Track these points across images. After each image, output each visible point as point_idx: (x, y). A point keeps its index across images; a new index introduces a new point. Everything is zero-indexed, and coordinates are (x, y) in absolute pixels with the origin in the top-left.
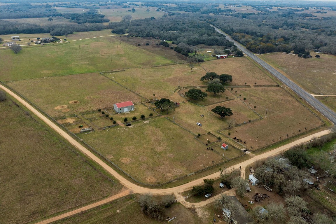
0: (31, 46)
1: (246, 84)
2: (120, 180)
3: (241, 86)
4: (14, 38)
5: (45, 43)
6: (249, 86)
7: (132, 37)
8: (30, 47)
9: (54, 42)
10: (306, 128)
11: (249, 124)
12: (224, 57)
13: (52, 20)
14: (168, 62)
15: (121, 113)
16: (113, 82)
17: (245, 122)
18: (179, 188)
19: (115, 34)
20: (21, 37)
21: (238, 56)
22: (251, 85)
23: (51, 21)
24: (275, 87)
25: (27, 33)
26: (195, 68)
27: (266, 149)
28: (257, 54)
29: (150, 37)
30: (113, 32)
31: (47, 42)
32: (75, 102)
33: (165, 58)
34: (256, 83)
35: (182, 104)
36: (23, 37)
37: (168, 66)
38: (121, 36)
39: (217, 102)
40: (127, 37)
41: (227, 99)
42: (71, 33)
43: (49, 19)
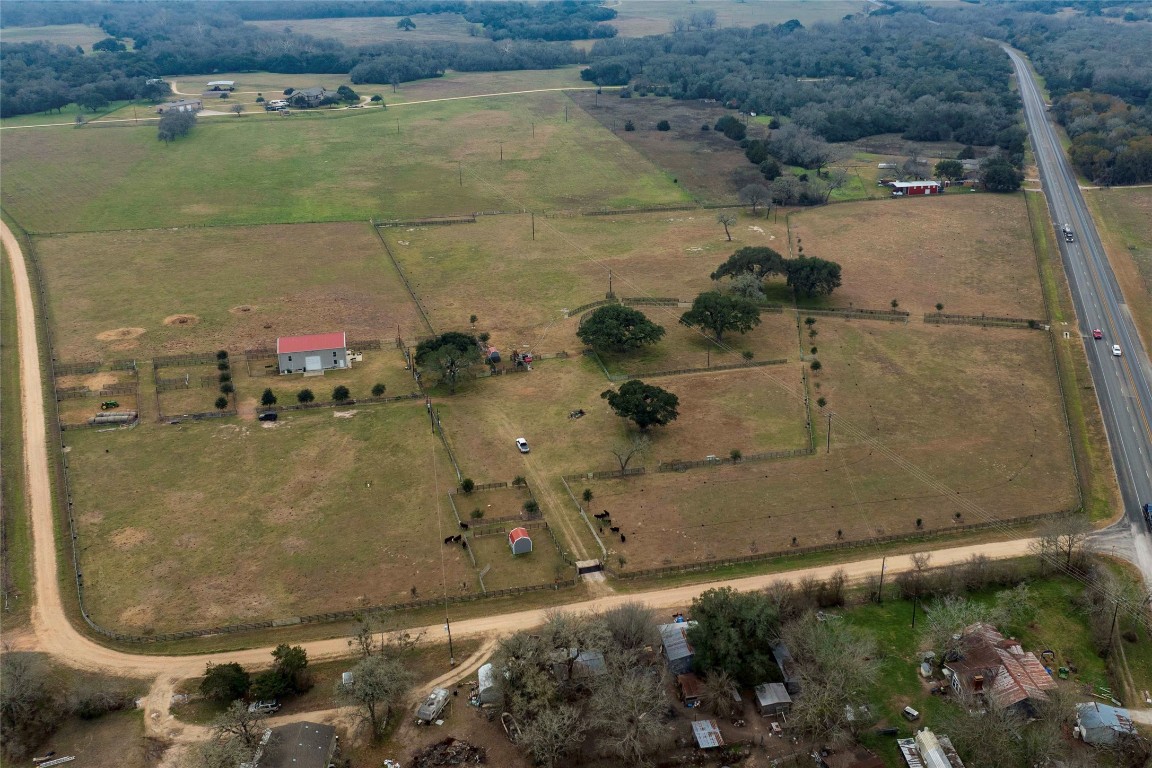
0: (246, 116)
1: (895, 304)
2: (40, 600)
3: (872, 314)
4: (217, 88)
5: (302, 108)
6: (902, 316)
7: (643, 95)
8: (240, 119)
9: (333, 105)
10: (958, 515)
11: (727, 468)
12: (927, 192)
13: (414, 26)
14: (676, 196)
15: (289, 371)
16: (385, 260)
17: (710, 457)
18: (192, 661)
19: (590, 82)
20: (241, 85)
21: (995, 191)
22: (917, 311)
23: (407, 30)
24: (1022, 327)
25: (281, 72)
26: (756, 228)
27: (688, 574)
28: (1096, 185)
29: (711, 97)
30: (587, 76)
31: (310, 106)
32: (183, 322)
33: (676, 181)
34: (939, 307)
35: (554, 362)
36: (250, 85)
37: (655, 215)
38: (599, 92)
39: (698, 366)
40: (622, 97)
41: (744, 361)
42: (433, 75)
43: (401, 24)
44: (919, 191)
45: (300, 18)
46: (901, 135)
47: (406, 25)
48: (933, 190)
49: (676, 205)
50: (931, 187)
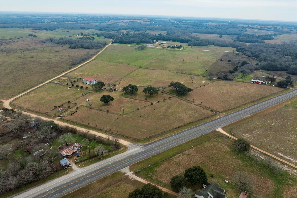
0: (158, 48)
1: (194, 100)
4: (163, 43)
7: (242, 55)
11: (105, 113)
14: (201, 73)
15: (85, 83)
17: (104, 110)
21: (279, 87)
30: (237, 50)
31: (170, 48)
32: (88, 74)
33: (207, 70)
34: (201, 103)
38: (233, 53)
40: (237, 55)
41: (145, 100)
42: (207, 45)
43: (220, 36)
44: (258, 83)
45: (205, 33)
46: (286, 72)
47: (221, 36)
48: (262, 83)
49: (196, 75)
50: (261, 82)
